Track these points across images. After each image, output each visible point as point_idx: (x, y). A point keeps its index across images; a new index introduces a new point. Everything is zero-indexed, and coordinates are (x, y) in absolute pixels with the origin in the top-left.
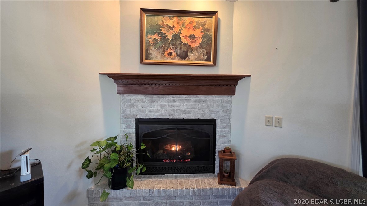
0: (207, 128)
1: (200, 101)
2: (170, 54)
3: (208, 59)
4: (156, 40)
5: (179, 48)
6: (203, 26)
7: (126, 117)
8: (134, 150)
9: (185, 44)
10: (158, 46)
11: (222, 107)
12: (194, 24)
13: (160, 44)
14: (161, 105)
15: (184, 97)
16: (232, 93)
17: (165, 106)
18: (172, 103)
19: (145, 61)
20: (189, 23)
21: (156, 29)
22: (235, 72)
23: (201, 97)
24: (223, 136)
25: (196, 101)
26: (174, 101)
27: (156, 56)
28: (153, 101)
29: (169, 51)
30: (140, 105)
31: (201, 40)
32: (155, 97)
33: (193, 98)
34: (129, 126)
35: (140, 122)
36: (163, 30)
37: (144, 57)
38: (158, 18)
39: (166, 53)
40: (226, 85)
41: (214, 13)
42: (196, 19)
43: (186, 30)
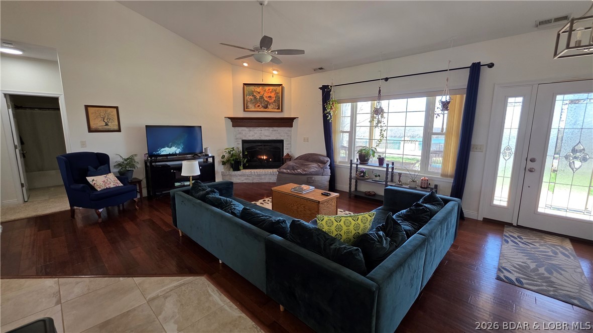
0: (278, 145)
1: (275, 131)
2: (259, 106)
3: (279, 109)
4: (251, 99)
5: (263, 103)
6: (275, 91)
7: (237, 139)
8: (241, 154)
9: (266, 101)
11: (287, 133)
12: (271, 90)
13: (253, 101)
14: (255, 133)
15: (267, 128)
16: (291, 126)
17: (257, 133)
19: (246, 110)
20: (268, 90)
21: (252, 93)
22: (292, 116)
23: (275, 128)
24: (287, 149)
25: (272, 131)
26: (261, 130)
27: (251, 107)
28: (250, 131)
29: (258, 104)
30: (244, 133)
31: (274, 99)
32: (251, 129)
33: (271, 129)
34: (238, 144)
35: (244, 142)
36: (255, 94)
37: (246, 108)
38: (252, 88)
39: (256, 106)
40: (288, 122)
41: (281, 85)
42: (271, 88)
43: (266, 93)
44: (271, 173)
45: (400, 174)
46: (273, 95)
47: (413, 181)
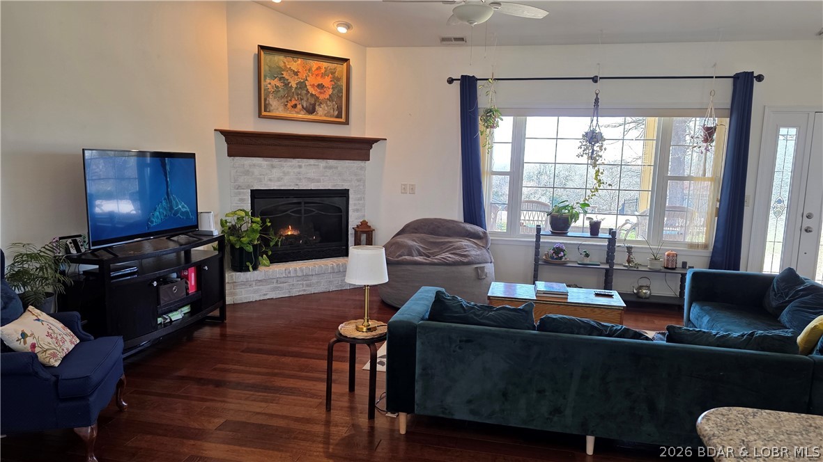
0: (337, 201)
1: (331, 168)
2: (295, 106)
3: (339, 116)
4: (277, 87)
5: (305, 99)
6: (333, 73)
7: (239, 187)
9: (312, 95)
10: (279, 94)
11: (356, 175)
12: (323, 71)
13: (282, 93)
14: (284, 172)
15: (312, 161)
16: (367, 158)
17: (288, 173)
18: (298, 170)
19: (264, 113)
20: (317, 69)
21: (278, 73)
22: (369, 134)
23: (332, 162)
24: (357, 210)
25: (326, 167)
26: (300, 167)
27: (277, 107)
28: (273, 167)
29: (294, 102)
30: (256, 171)
31: (330, 91)
32: (275, 161)
33: (322, 163)
34: (242, 200)
35: (256, 194)
36: (285, 75)
37: (262, 110)
38: (280, 59)
39: (289, 105)
40: (359, 148)
41: (346, 60)
42: (324, 65)
43: (312, 76)
44: (333, 268)
45: (629, 249)
46: (326, 82)
47: (655, 259)
